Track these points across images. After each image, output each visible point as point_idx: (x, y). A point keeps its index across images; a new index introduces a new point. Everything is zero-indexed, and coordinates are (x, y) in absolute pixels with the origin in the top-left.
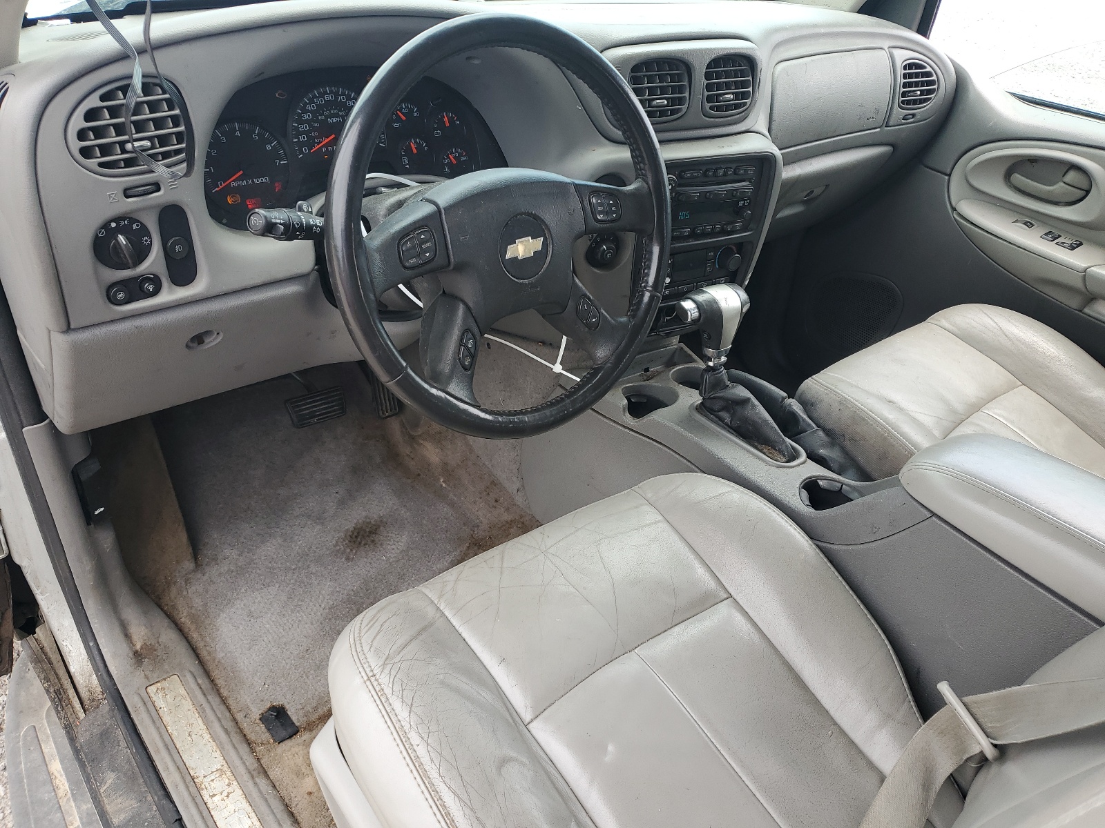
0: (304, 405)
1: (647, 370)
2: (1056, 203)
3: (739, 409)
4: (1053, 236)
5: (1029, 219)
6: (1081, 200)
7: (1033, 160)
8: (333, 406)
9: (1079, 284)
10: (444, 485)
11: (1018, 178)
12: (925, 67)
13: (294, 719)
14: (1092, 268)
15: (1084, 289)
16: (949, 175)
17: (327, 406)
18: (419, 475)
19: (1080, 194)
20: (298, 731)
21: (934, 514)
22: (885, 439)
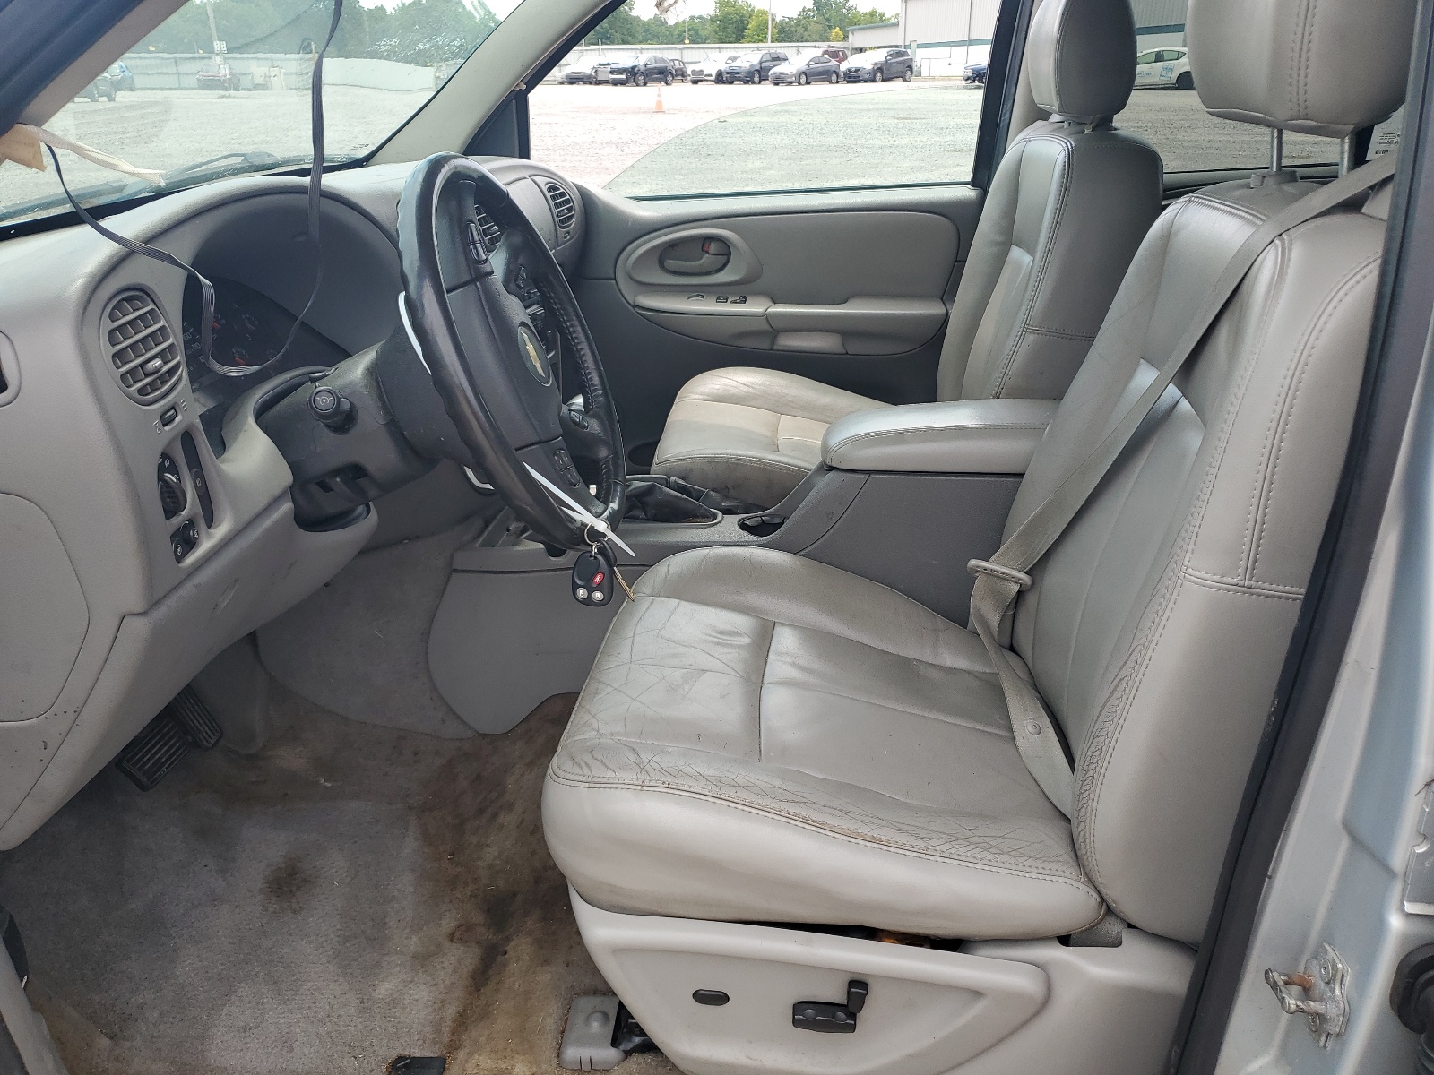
0: (143, 757)
1: (508, 530)
2: (708, 273)
3: (649, 499)
4: (722, 298)
5: (700, 292)
6: (727, 262)
7: (673, 245)
8: (174, 745)
9: (765, 326)
10: (328, 785)
11: (670, 263)
12: (559, 189)
13: (427, 1054)
14: (769, 310)
15: (771, 329)
16: (615, 279)
17: (166, 748)
18: (286, 795)
19: (722, 259)
20: (445, 1059)
21: (869, 472)
22: (763, 469)
